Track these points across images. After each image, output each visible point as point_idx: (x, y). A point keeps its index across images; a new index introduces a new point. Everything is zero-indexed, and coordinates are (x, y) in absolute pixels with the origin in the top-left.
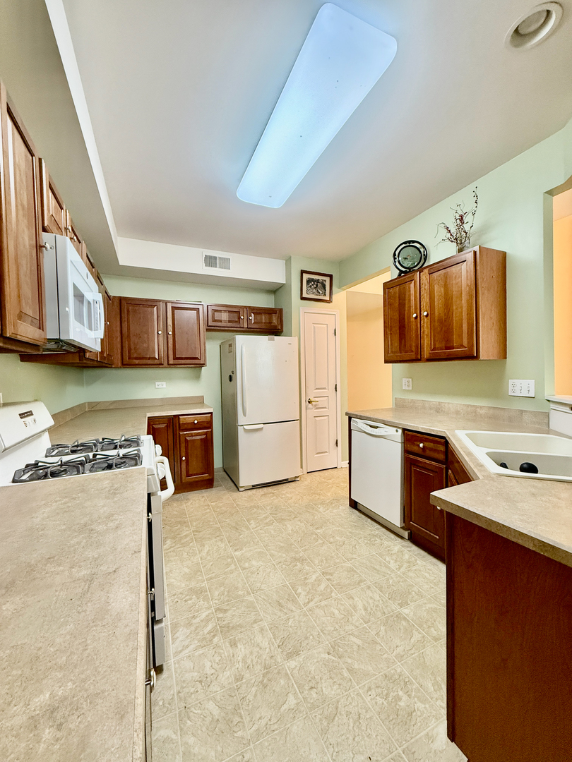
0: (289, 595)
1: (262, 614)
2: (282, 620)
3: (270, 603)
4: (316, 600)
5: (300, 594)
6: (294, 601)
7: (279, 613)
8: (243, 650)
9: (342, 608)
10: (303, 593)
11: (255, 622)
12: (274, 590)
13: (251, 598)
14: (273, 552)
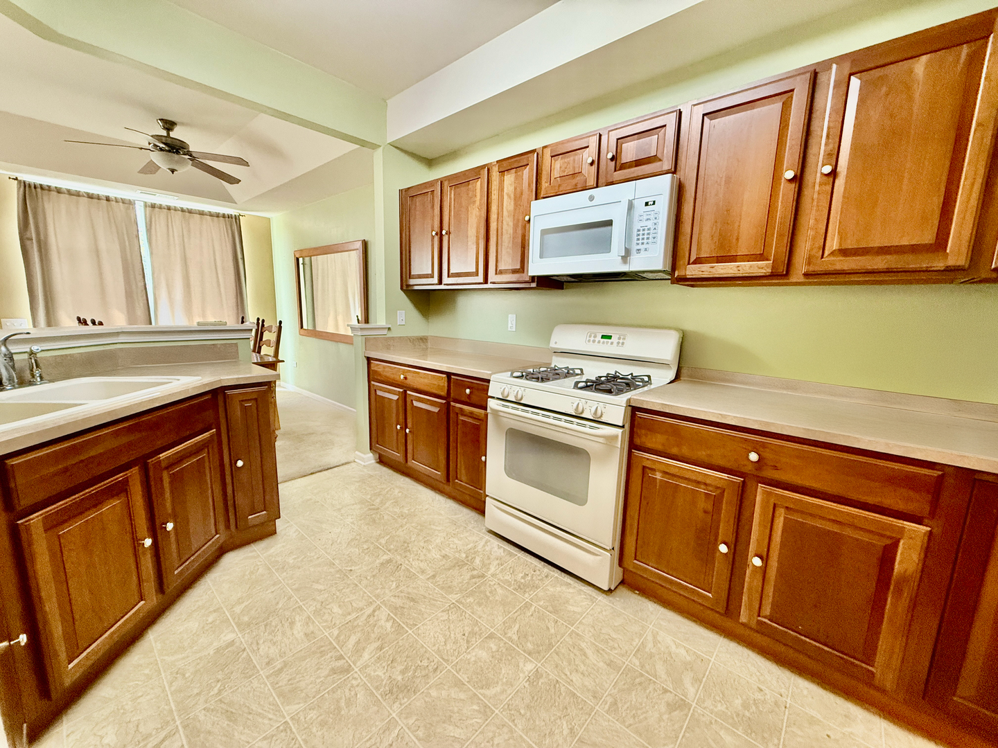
0: (402, 614)
1: (431, 585)
2: (404, 585)
3: (425, 597)
4: (365, 617)
5: (387, 620)
6: (395, 609)
7: (410, 590)
8: (434, 555)
9: (326, 616)
10: (382, 623)
11: (434, 576)
12: (426, 616)
13: (453, 597)
14: (462, 696)
